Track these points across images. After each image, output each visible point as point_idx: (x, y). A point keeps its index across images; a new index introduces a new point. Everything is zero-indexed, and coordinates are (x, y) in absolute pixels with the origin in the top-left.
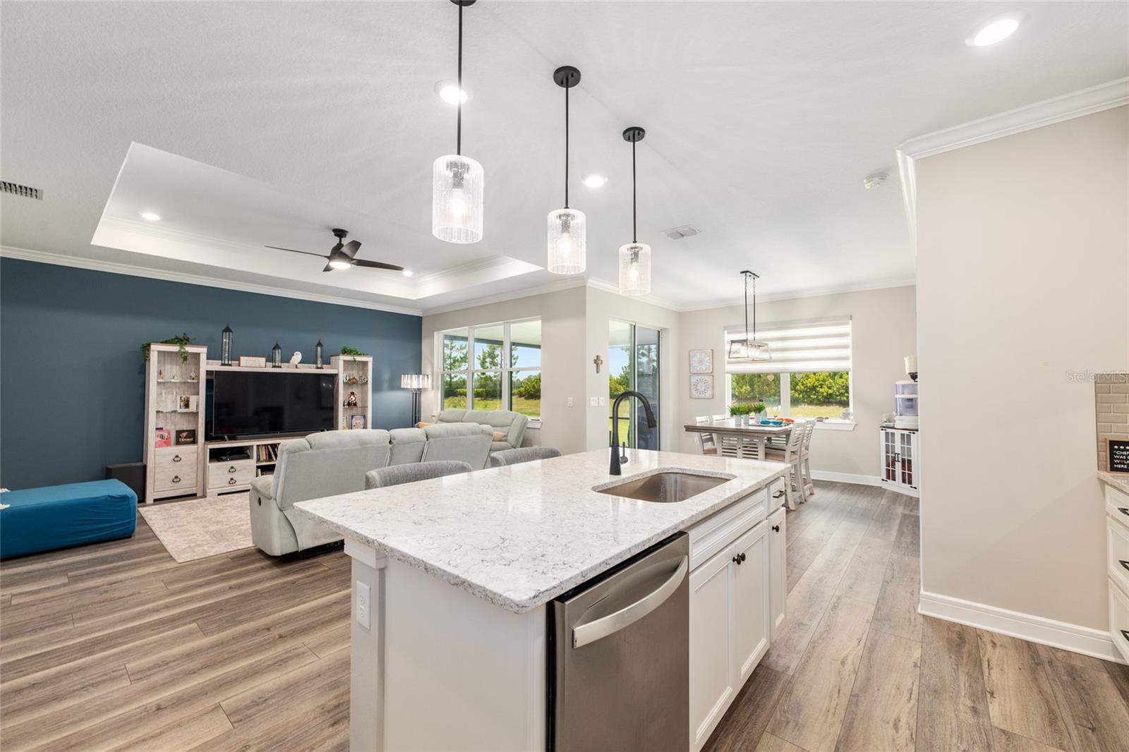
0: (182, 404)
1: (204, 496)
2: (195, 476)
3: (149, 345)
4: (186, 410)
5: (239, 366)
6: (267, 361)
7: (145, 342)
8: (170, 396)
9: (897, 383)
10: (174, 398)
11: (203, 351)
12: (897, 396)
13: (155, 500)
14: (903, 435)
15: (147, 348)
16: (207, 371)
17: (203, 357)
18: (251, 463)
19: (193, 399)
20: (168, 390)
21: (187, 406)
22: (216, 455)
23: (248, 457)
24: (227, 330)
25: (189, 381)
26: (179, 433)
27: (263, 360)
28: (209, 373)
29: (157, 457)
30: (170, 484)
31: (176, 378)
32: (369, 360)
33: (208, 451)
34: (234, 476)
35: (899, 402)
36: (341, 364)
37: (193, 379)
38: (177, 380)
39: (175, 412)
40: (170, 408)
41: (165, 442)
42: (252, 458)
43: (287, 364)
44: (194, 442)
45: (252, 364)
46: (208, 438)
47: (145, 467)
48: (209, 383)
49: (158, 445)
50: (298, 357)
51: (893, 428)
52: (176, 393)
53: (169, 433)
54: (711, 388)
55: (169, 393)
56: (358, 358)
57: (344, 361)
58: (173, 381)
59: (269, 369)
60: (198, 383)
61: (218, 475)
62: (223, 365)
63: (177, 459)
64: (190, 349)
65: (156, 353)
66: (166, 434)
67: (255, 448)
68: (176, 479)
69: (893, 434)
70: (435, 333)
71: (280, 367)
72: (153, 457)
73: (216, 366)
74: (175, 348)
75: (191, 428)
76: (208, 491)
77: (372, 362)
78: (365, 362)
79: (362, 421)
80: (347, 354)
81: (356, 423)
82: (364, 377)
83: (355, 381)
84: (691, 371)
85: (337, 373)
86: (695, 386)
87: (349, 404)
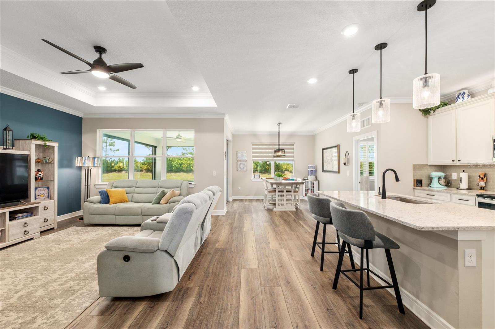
9: (309, 165)
12: (309, 170)
14: (311, 182)
32: (56, 145)
35: (310, 172)
36: (33, 147)
51: (307, 180)
54: (246, 167)
56: (48, 144)
57: (36, 145)
69: (308, 182)
70: (98, 130)
77: (58, 147)
78: (53, 147)
79: (46, 191)
80: (36, 139)
81: (41, 194)
82: (48, 158)
83: (40, 160)
84: (238, 160)
85: (28, 154)
86: (239, 166)
87: (36, 179)
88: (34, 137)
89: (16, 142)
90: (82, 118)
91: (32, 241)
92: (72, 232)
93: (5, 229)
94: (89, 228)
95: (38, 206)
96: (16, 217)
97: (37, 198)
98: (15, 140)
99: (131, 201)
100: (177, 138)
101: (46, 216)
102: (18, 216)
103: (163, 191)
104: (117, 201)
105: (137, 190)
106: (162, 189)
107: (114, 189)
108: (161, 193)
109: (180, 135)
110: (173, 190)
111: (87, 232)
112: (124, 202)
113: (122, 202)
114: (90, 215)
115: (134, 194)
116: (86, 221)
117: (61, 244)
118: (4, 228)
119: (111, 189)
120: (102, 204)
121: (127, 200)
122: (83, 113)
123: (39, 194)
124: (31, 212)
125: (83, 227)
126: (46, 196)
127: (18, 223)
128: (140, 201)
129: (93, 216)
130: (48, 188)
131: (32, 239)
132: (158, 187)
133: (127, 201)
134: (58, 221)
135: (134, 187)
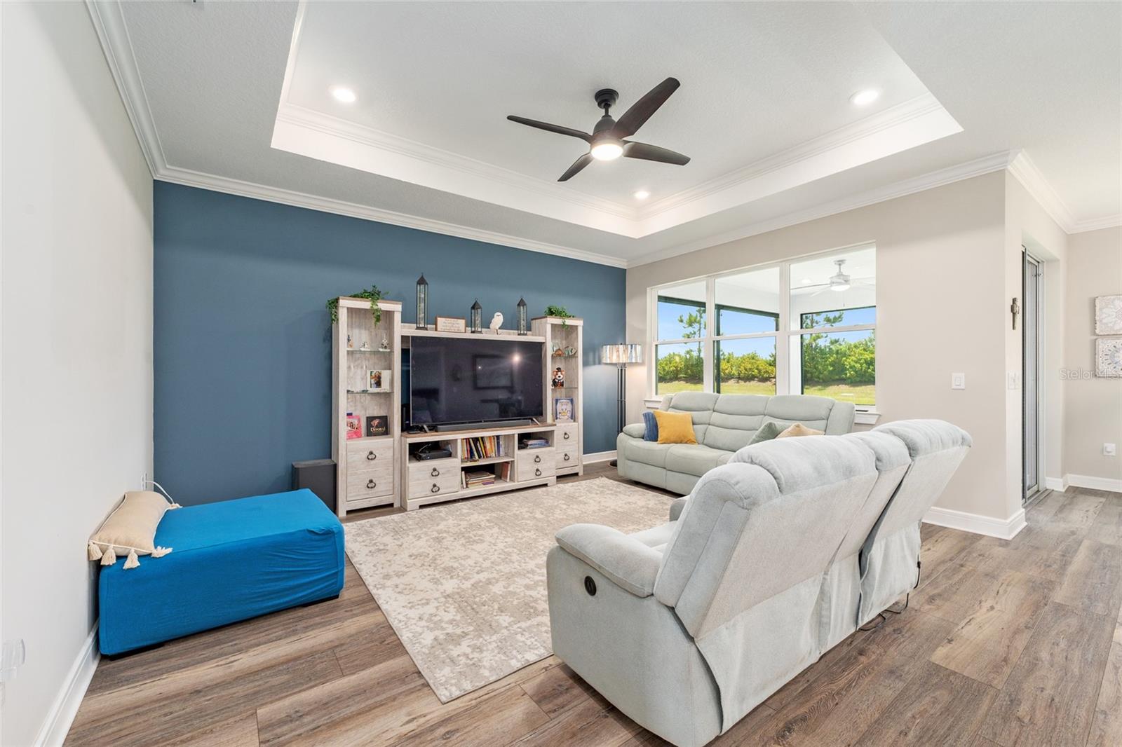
0: (373, 381)
1: (403, 509)
2: (391, 480)
3: (337, 300)
4: (378, 390)
5: (436, 330)
6: (467, 326)
7: (333, 298)
8: (359, 371)
10: (364, 373)
11: (397, 308)
13: (348, 512)
15: (334, 303)
16: (402, 336)
17: (398, 317)
18: (455, 464)
19: (385, 375)
20: (356, 363)
21: (378, 384)
22: (416, 452)
23: (450, 455)
24: (422, 281)
25: (381, 350)
26: (370, 419)
27: (462, 323)
28: (404, 339)
29: (348, 454)
30: (365, 491)
31: (366, 346)
32: (579, 323)
33: (408, 445)
34: (437, 481)
36: (549, 328)
37: (386, 347)
38: (367, 349)
39: (364, 392)
40: (358, 387)
41: (355, 433)
42: (456, 457)
43: (487, 329)
44: (387, 433)
45: (451, 328)
46: (406, 428)
47: (335, 467)
48: (405, 352)
49: (350, 438)
50: (498, 320)
52: (366, 367)
53: (359, 421)
55: (357, 366)
56: (569, 322)
57: (553, 326)
58: (363, 349)
59: (469, 335)
60: (392, 352)
61: (419, 480)
62: (418, 328)
63: (371, 456)
64: (383, 306)
65: (345, 310)
66: (355, 422)
67: (459, 442)
68: (371, 484)
70: (648, 289)
71: (481, 332)
72: (344, 453)
73: (411, 330)
74: (365, 304)
75: (382, 414)
76: (408, 501)
77: (583, 327)
78: (576, 327)
79: (569, 407)
80: (554, 316)
81: (562, 410)
82: (570, 348)
83: (560, 352)
85: (544, 341)
86: (1108, 357)
87: (555, 383)
88: (551, 313)
89: (535, 324)
91: (544, 489)
92: (596, 488)
93: (513, 462)
94: (624, 487)
95: (553, 431)
96: (527, 445)
97: (558, 416)
98: (532, 320)
99: (703, 444)
100: (833, 283)
101: (566, 450)
102: (531, 442)
104: (673, 438)
105: (716, 417)
106: (768, 420)
107: (671, 412)
108: (764, 429)
109: (844, 274)
110: (798, 426)
111: (616, 494)
112: (686, 443)
113: (681, 443)
114: (627, 461)
115: (710, 426)
116: (621, 470)
117: (571, 506)
118: (513, 459)
119: (665, 411)
120: (647, 440)
121: (693, 439)
122: (625, 260)
123: (561, 411)
124: (545, 438)
125: (616, 482)
126: (569, 414)
127: (528, 454)
128: (720, 445)
129: (630, 463)
130: (572, 401)
131: (546, 485)
132: (765, 415)
133: (692, 442)
134: (584, 463)
135: (709, 410)
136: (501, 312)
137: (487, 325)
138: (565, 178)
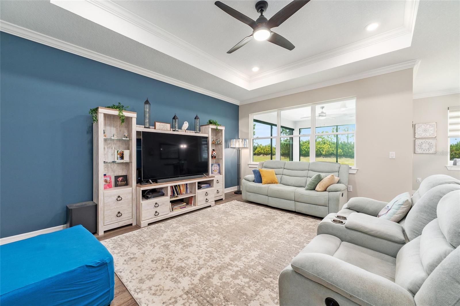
0: (119, 156)
1: (138, 227)
2: (131, 211)
4: (122, 161)
5: (155, 128)
6: (171, 128)
7: (95, 107)
8: (110, 150)
10: (113, 152)
11: (133, 115)
13: (105, 232)
15: (96, 110)
16: (137, 131)
17: (134, 121)
18: (166, 199)
19: (126, 153)
20: (109, 146)
21: (122, 157)
22: (146, 195)
23: (163, 195)
24: (147, 102)
25: (124, 139)
26: (117, 178)
27: (168, 126)
28: (138, 133)
29: (105, 198)
30: (115, 219)
31: (115, 136)
33: (141, 192)
34: (157, 209)
36: (210, 130)
37: (127, 137)
38: (115, 138)
39: (114, 162)
40: (110, 160)
41: (108, 185)
42: (167, 195)
43: (181, 130)
44: (127, 184)
45: (163, 128)
46: (139, 181)
47: (96, 207)
48: (138, 141)
49: (105, 188)
50: (186, 125)
52: (115, 148)
53: (110, 178)
54: (434, 147)
55: (109, 148)
56: (219, 128)
57: (212, 129)
58: (113, 138)
59: (172, 132)
60: (131, 140)
61: (147, 210)
62: (145, 127)
63: (119, 198)
64: (126, 114)
65: (102, 115)
66: (108, 179)
67: (169, 190)
68: (119, 214)
70: (250, 115)
71: (178, 131)
72: (102, 198)
73: (142, 129)
74: (115, 112)
75: (124, 174)
76: (142, 222)
77: (225, 130)
78: (222, 130)
79: (218, 168)
80: (212, 124)
82: (219, 140)
83: (214, 142)
84: (416, 137)
85: (208, 136)
86: (419, 146)
87: (212, 157)
88: (210, 123)
89: (202, 128)
90: (239, 106)
91: (210, 208)
92: (235, 206)
94: (247, 205)
95: (213, 180)
96: (201, 187)
97: (213, 172)
98: (201, 126)
99: (280, 183)
101: (218, 188)
102: (202, 186)
103: (319, 176)
104: (269, 181)
105: (286, 171)
107: (264, 169)
110: (333, 176)
111: (245, 209)
112: (274, 183)
113: (272, 183)
114: (247, 192)
115: (283, 175)
116: (244, 196)
117: (228, 218)
118: (195, 195)
119: (262, 168)
120: (256, 183)
121: (277, 181)
122: (239, 101)
123: (214, 170)
124: (209, 183)
125: (242, 203)
126: (218, 171)
127: (203, 192)
128: (290, 184)
129: (249, 193)
130: (219, 165)
131: (210, 206)
132: (309, 170)
133: (277, 183)
134: (225, 192)
135: (282, 168)
136: (187, 121)
137: (180, 128)
138: (230, 52)
